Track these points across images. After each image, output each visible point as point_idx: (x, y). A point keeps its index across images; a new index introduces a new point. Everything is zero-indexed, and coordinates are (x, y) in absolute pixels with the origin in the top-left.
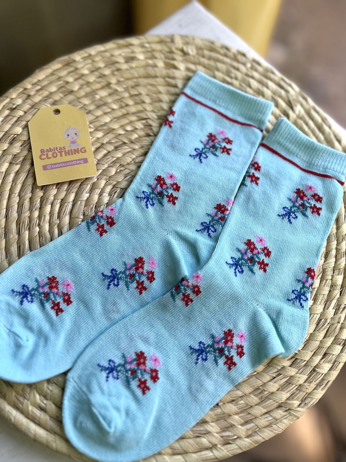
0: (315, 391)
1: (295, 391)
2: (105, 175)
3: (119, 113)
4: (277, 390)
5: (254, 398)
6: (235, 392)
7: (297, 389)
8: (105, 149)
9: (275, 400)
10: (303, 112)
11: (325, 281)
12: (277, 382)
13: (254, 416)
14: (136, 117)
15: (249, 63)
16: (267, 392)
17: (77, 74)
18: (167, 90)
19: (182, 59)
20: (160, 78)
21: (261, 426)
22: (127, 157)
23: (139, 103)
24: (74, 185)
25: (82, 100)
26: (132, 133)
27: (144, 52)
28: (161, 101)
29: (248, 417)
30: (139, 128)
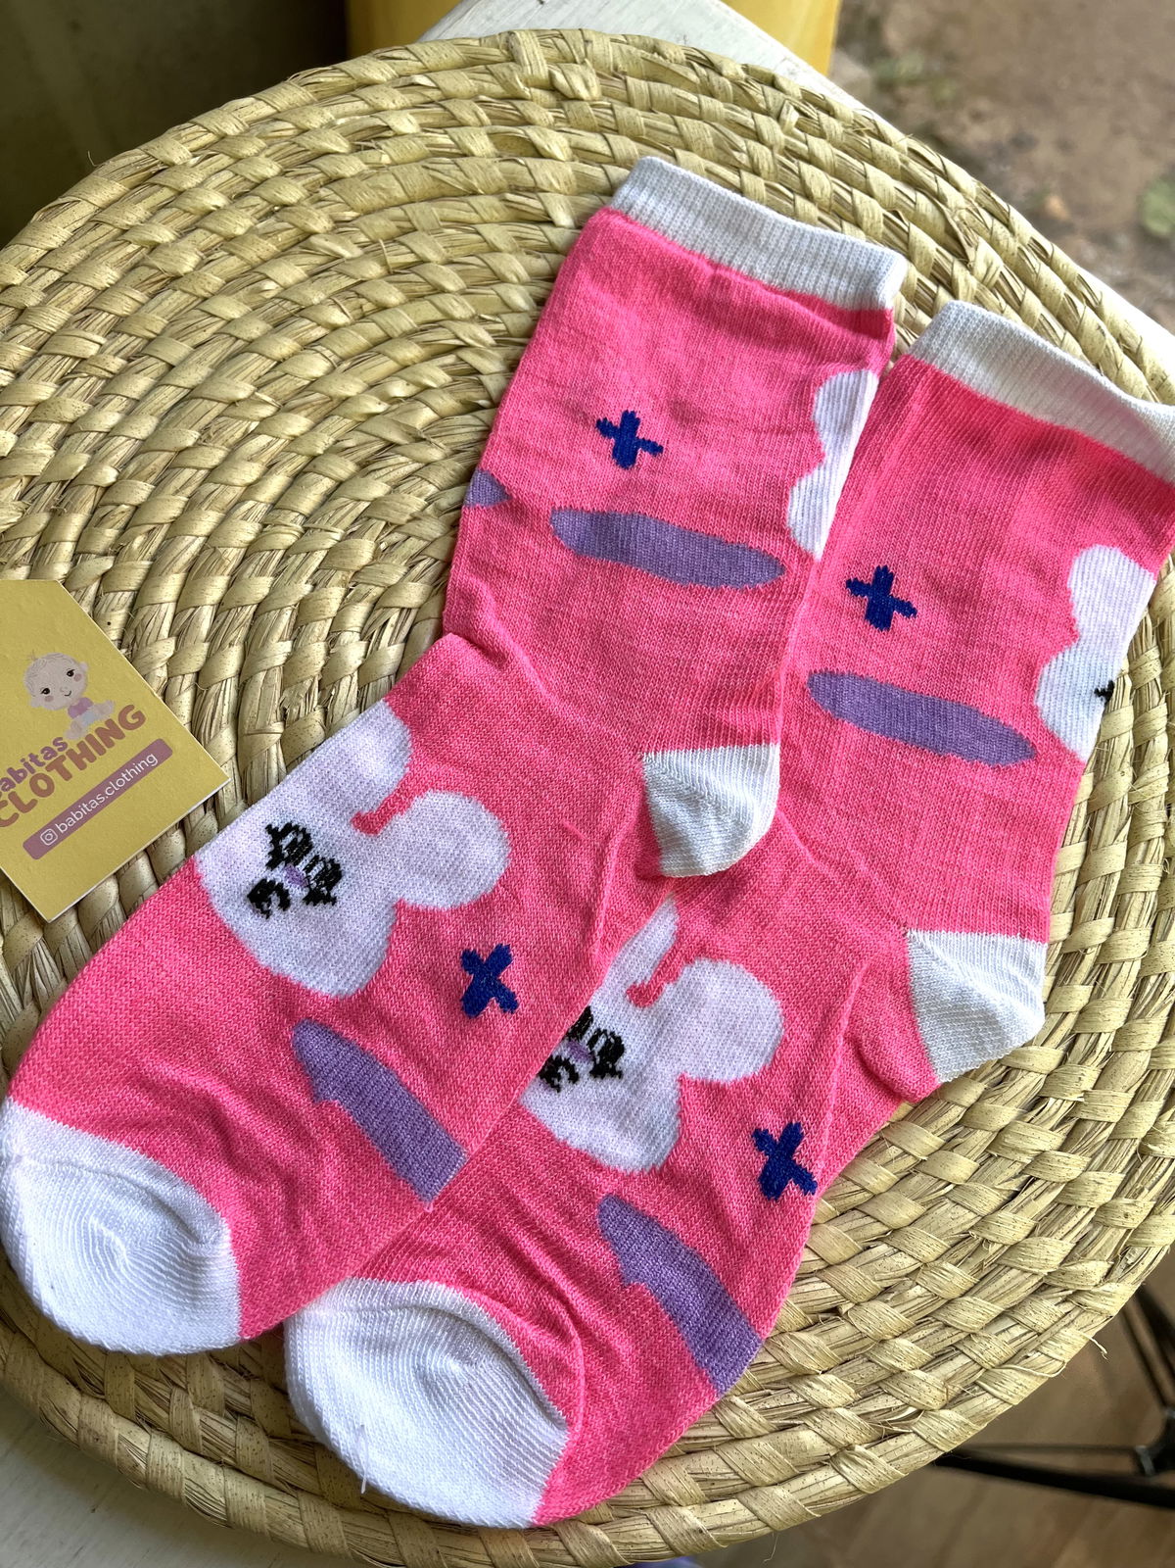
0: (1155, 1220)
1: (1088, 1230)
2: (337, 569)
3: (356, 340)
4: (1027, 1233)
5: (955, 1269)
6: (888, 1260)
7: (1092, 1221)
8: (325, 475)
9: (1027, 1268)
10: (998, 264)
11: (1143, 846)
12: (1025, 1209)
13: (962, 1331)
14: (419, 348)
15: (792, 108)
16: (996, 1247)
17: (185, 212)
18: (517, 238)
19: (555, 117)
20: (486, 194)
21: (990, 1360)
22: (406, 495)
23: (423, 296)
24: (231, 616)
25: (215, 306)
26: (413, 406)
27: (414, 107)
28: (500, 279)
29: (943, 1337)
30: (434, 385)
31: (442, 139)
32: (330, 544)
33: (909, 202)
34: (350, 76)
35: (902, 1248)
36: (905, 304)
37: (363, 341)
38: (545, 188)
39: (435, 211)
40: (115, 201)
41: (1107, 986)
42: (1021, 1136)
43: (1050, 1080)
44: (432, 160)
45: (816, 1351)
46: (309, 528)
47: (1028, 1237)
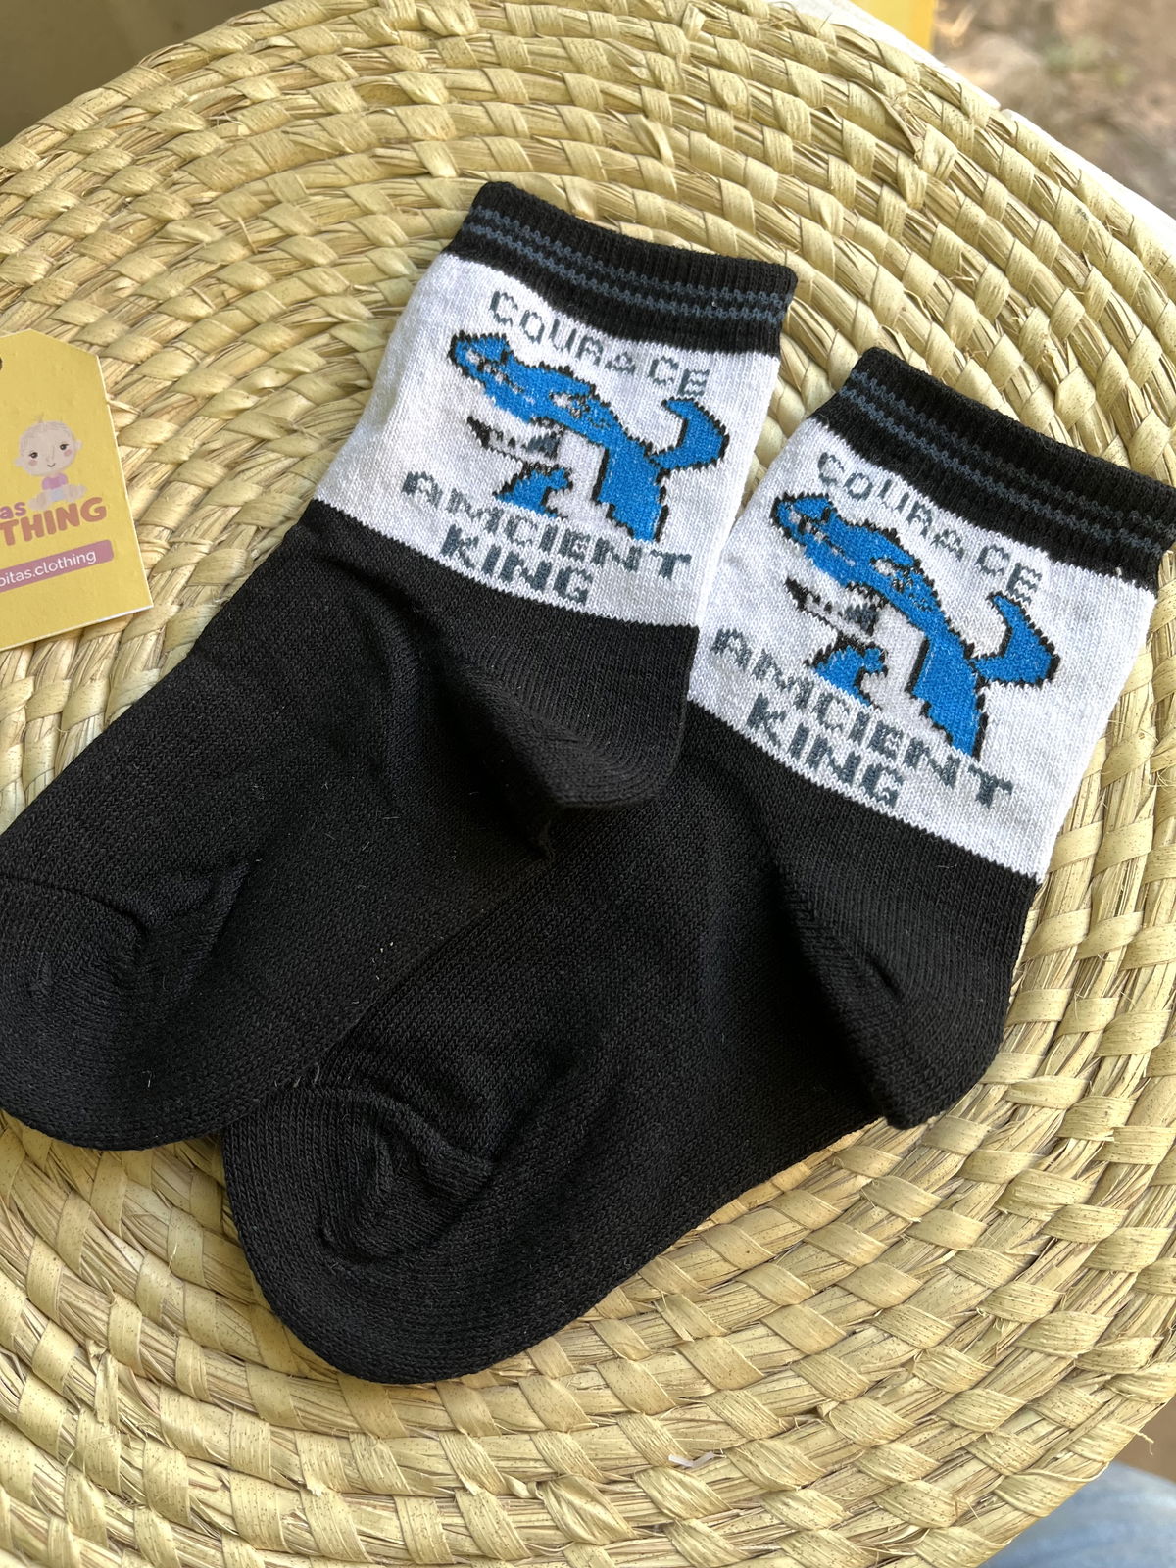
1: (1128, 1299)
3: (220, 331)
4: (1051, 1307)
5: (961, 1356)
6: (877, 1348)
7: (1133, 1288)
8: (190, 483)
9: (1051, 1351)
10: (952, 151)
12: (1046, 1278)
13: (974, 1432)
14: (288, 331)
15: (696, 10)
16: (1012, 1326)
18: (389, 195)
19: (428, 59)
20: (355, 152)
21: (1010, 1465)
22: (278, 495)
23: (290, 274)
24: (93, 648)
25: (69, 313)
26: (284, 396)
27: (274, 71)
28: (375, 244)
29: (950, 1439)
30: (307, 371)
31: (303, 100)
32: (197, 558)
33: (840, 96)
34: (202, 49)
35: (894, 1332)
36: (842, 211)
37: (228, 331)
38: (419, 134)
39: (300, 178)
41: (1135, 996)
42: (1036, 1188)
43: (1070, 1116)
44: (292, 124)
45: (791, 1461)
46: (174, 543)
47: (1052, 1312)
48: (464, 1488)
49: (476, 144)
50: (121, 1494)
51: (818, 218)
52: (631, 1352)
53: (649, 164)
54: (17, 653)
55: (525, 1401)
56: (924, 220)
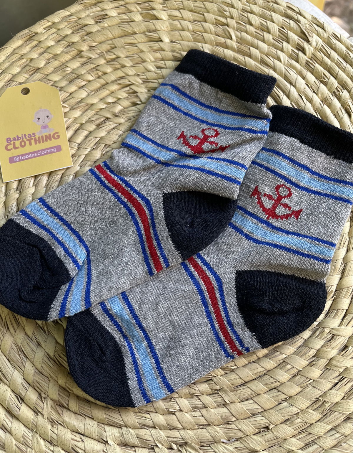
4: (341, 398)
5: (314, 412)
6: (287, 409)
8: (85, 130)
10: (321, 42)
12: (341, 389)
14: (117, 86)
16: (330, 404)
17: (41, 48)
18: (149, 47)
19: (163, 6)
20: (140, 33)
21: (327, 446)
22: (112, 135)
23: (118, 69)
24: (53, 178)
25: (51, 77)
26: (115, 105)
27: (116, 7)
28: (145, 61)
29: (309, 437)
30: (122, 98)
31: (125, 17)
32: (86, 153)
33: (287, 23)
35: (293, 404)
36: (287, 58)
37: (98, 85)
38: (159, 29)
39: (123, 40)
40: (19, 47)
42: (339, 361)
43: (350, 339)
44: (121, 24)
45: (259, 443)
46: (79, 148)
47: (341, 400)
48: (157, 446)
49: (176, 33)
50: (50, 441)
51: (279, 60)
52: (210, 405)
53: (229, 41)
54: (31, 178)
55: (177, 419)
56: (311, 62)
